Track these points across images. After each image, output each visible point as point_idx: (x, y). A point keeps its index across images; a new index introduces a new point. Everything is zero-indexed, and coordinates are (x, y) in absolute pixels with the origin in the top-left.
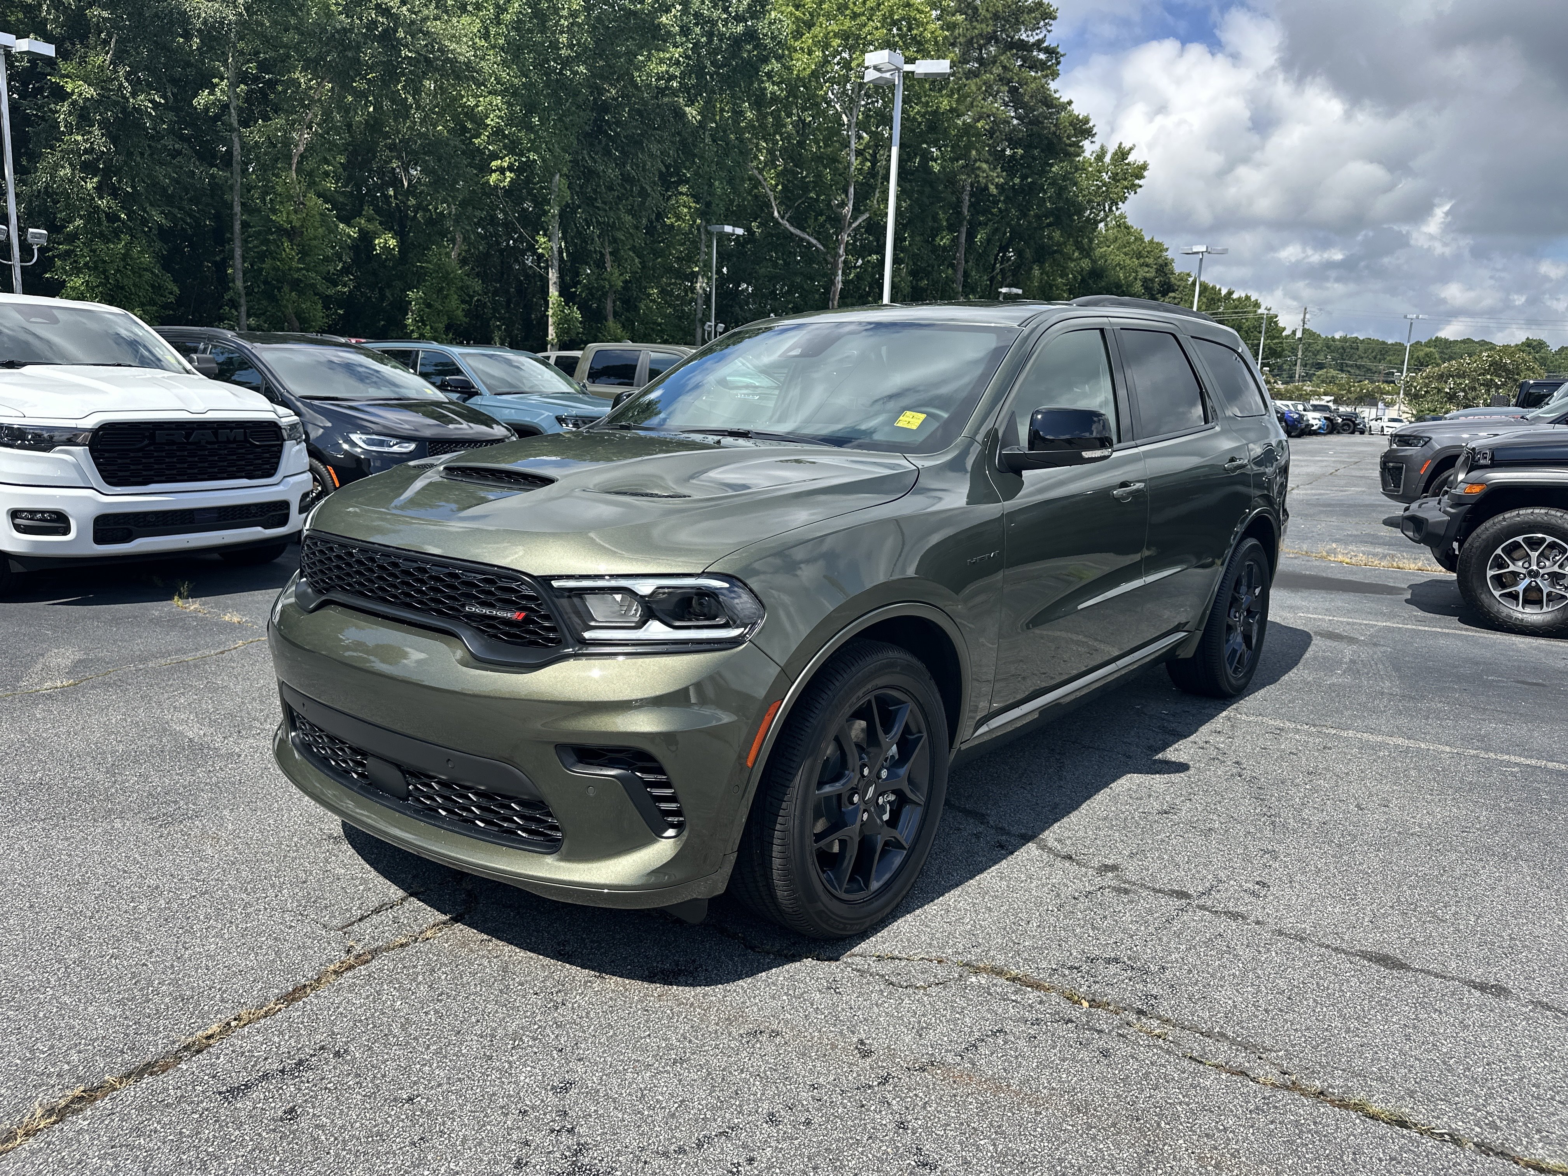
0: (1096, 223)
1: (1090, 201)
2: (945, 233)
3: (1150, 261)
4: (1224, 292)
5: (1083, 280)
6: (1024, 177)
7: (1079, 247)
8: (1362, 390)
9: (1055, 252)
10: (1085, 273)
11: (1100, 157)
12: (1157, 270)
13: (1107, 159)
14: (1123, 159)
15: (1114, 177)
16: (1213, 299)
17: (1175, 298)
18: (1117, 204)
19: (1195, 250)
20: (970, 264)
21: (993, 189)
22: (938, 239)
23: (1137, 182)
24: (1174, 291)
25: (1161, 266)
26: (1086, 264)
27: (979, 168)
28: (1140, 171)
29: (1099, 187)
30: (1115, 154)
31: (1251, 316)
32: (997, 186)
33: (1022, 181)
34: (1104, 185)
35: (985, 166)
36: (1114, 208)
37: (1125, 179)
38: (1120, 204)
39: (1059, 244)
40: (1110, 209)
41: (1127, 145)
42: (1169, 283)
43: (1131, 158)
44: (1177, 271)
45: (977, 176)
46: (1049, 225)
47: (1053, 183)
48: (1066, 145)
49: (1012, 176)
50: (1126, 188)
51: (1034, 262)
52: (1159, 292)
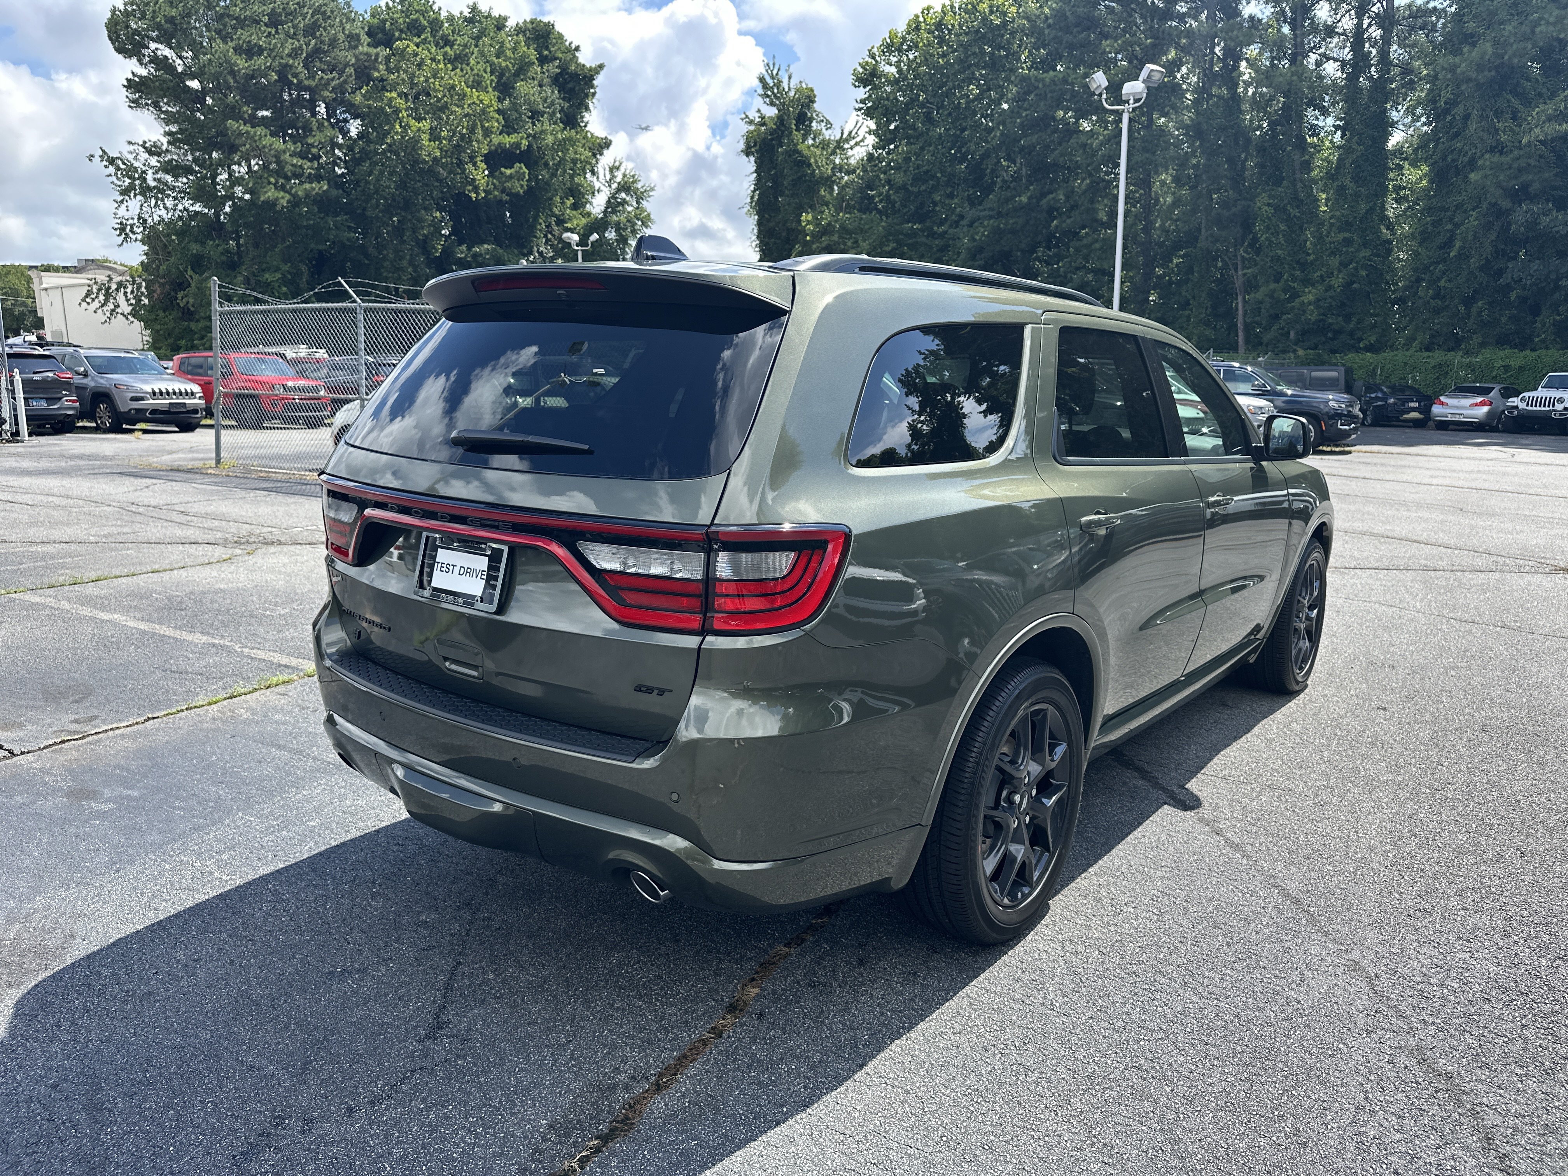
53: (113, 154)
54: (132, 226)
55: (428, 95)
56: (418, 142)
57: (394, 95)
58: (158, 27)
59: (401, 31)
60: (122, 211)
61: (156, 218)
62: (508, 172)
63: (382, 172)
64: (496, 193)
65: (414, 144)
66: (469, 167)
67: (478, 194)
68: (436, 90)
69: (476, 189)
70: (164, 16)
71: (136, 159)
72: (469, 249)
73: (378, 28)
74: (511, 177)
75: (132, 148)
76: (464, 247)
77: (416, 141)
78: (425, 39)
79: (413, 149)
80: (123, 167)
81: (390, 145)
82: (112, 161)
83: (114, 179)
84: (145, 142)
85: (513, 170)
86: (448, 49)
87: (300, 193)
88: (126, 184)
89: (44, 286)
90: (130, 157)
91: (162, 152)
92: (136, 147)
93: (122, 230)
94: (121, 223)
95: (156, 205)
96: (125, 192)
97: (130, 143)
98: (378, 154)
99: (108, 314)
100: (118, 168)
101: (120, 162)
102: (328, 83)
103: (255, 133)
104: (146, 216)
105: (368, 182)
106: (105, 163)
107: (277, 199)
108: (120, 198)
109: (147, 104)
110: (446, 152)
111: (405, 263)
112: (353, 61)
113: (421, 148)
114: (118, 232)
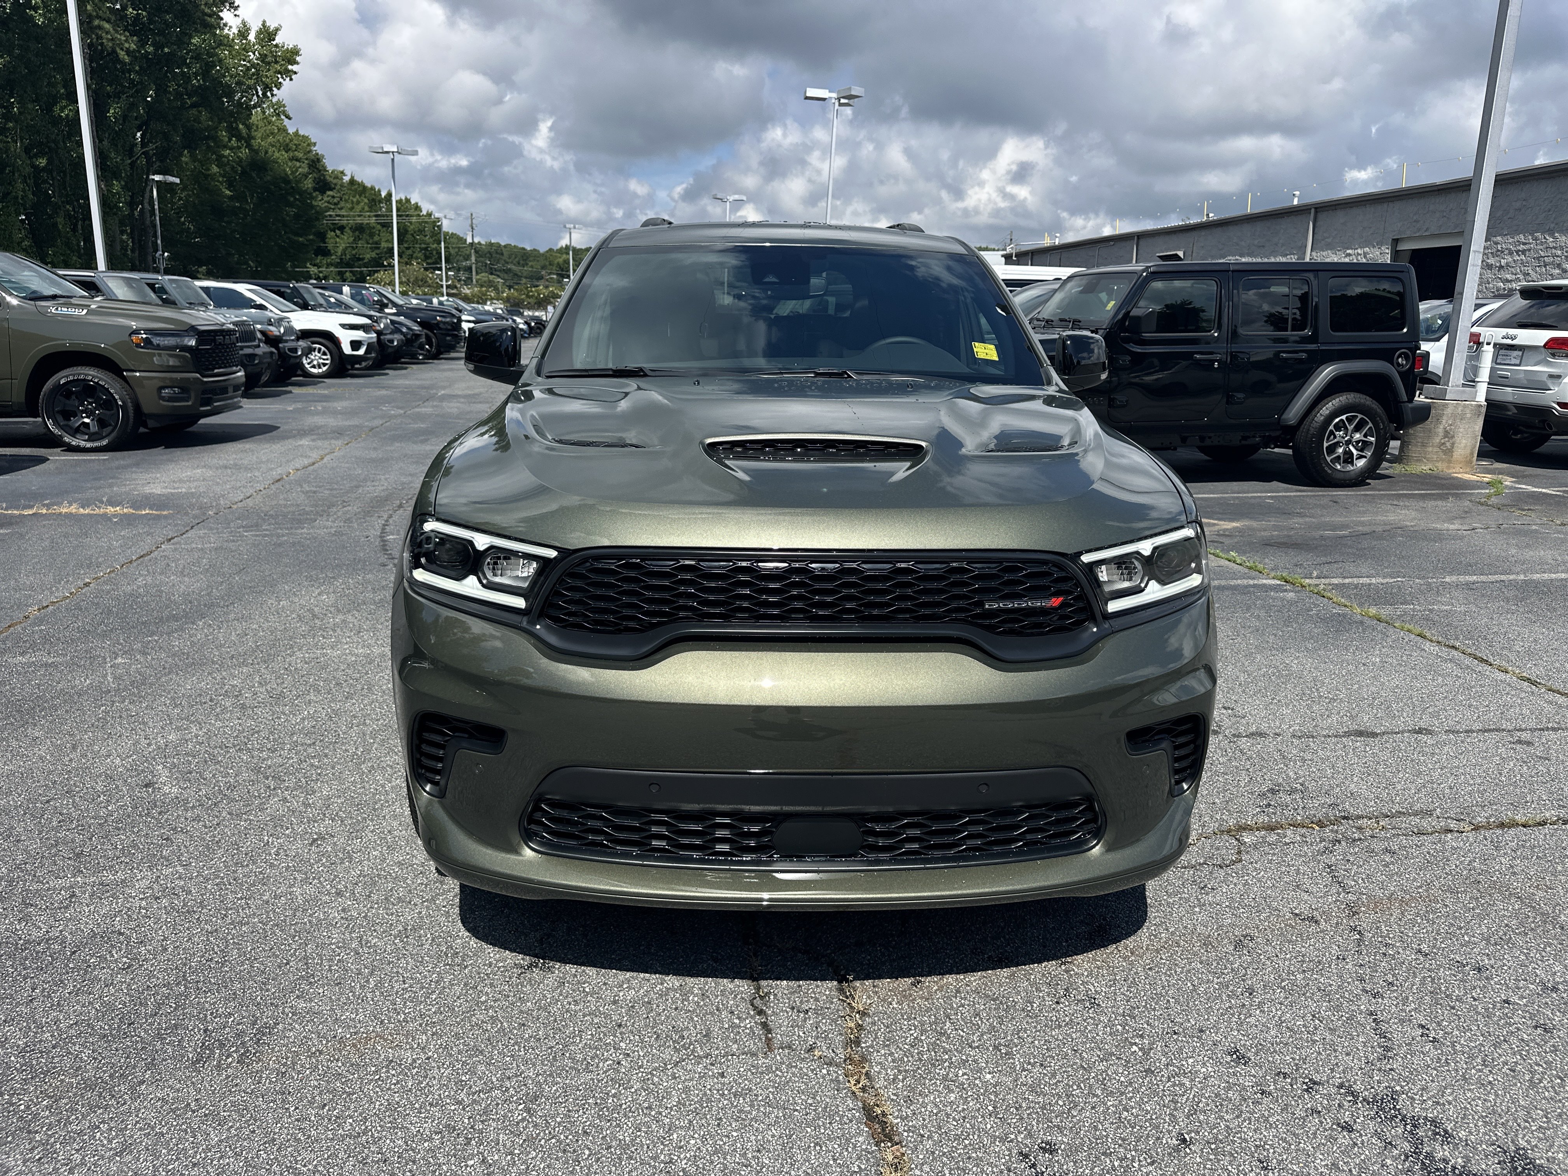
0: (249, 108)
1: (239, 83)
2: (64, 103)
3: (300, 155)
4: (383, 194)
5: (244, 172)
6: (158, 46)
7: (234, 132)
8: (539, 295)
9: (207, 138)
10: (244, 164)
11: (243, 33)
12: (310, 166)
13: (252, 37)
14: (270, 40)
15: (263, 57)
16: (373, 200)
17: (333, 197)
18: (271, 90)
19: (385, 150)
20: (105, 143)
21: (122, 54)
22: (57, 109)
23: (290, 67)
24: (331, 189)
25: (313, 161)
26: (244, 153)
27: (100, 27)
28: (291, 56)
29: (248, 69)
30: (260, 32)
31: (414, 219)
32: (128, 52)
33: (156, 50)
34: (253, 65)
35: (107, 26)
36: (269, 94)
37: (276, 62)
38: (275, 91)
39: (208, 128)
40: (264, 94)
41: (272, 25)
42: (325, 180)
43: (278, 40)
44: (330, 168)
45: (99, 37)
46: (194, 106)
47: (197, 57)
48: (206, 14)
49: (142, 43)
50: (280, 73)
51: (185, 148)
52: (315, 189)
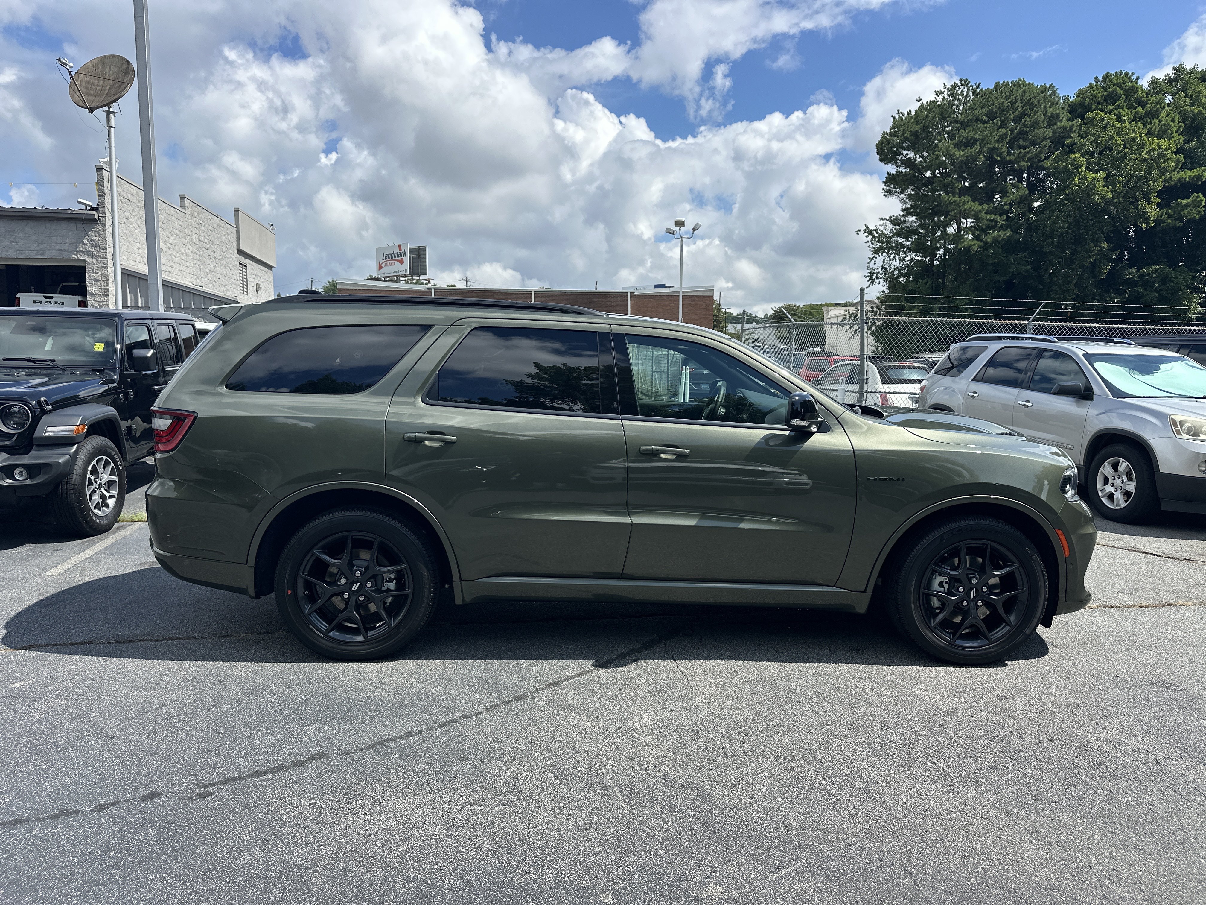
53: (872, 227)
54: (877, 274)
55: (1111, 150)
56: (1092, 189)
57: (1078, 155)
58: (906, 139)
59: (1099, 103)
60: (872, 265)
61: (893, 267)
62: (1185, 202)
63: (1058, 217)
64: (1169, 221)
65: (1090, 190)
66: (1143, 203)
67: (1148, 224)
68: (1117, 145)
69: (1147, 220)
70: (911, 132)
71: (885, 229)
72: (1138, 270)
73: (1080, 104)
74: (1187, 205)
75: (882, 222)
76: (1134, 270)
77: (1091, 188)
78: (1119, 105)
79: (1088, 194)
80: (876, 235)
81: (1068, 195)
82: (870, 232)
83: (870, 244)
84: (890, 218)
85: (1189, 200)
86: (1140, 109)
87: (989, 240)
88: (878, 246)
89: (829, 316)
90: (882, 228)
91: (901, 222)
92: (885, 221)
93: (871, 277)
94: (871, 273)
95: (895, 257)
96: (876, 252)
97: (882, 219)
98: (1057, 203)
99: (853, 333)
100: (874, 237)
101: (875, 232)
102: (1025, 156)
103: (960, 201)
104: (887, 267)
105: (1045, 226)
106: (866, 234)
107: (971, 246)
108: (872, 256)
109: (896, 192)
110: (1119, 193)
111: (1072, 286)
112: (1051, 135)
113: (1095, 194)
114: (868, 278)
